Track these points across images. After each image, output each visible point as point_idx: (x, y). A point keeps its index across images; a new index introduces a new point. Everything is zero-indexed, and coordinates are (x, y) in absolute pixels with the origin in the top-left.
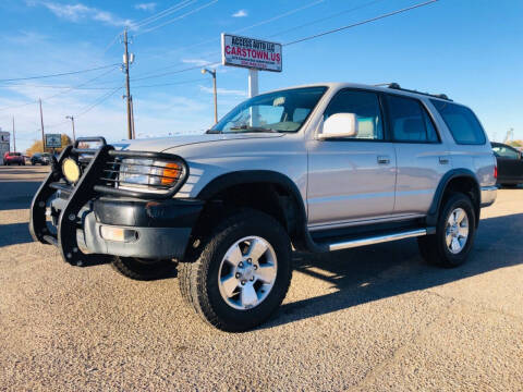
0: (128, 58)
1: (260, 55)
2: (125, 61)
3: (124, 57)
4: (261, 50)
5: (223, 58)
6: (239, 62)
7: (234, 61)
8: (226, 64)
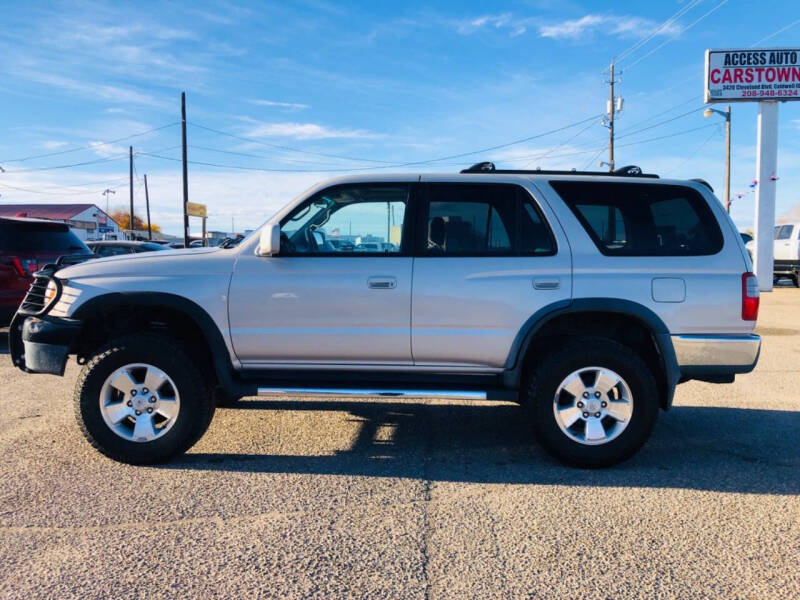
0: (613, 106)
1: (783, 75)
2: (609, 110)
3: (609, 103)
4: (786, 65)
5: (706, 92)
6: (738, 94)
7: (727, 94)
8: (712, 100)
